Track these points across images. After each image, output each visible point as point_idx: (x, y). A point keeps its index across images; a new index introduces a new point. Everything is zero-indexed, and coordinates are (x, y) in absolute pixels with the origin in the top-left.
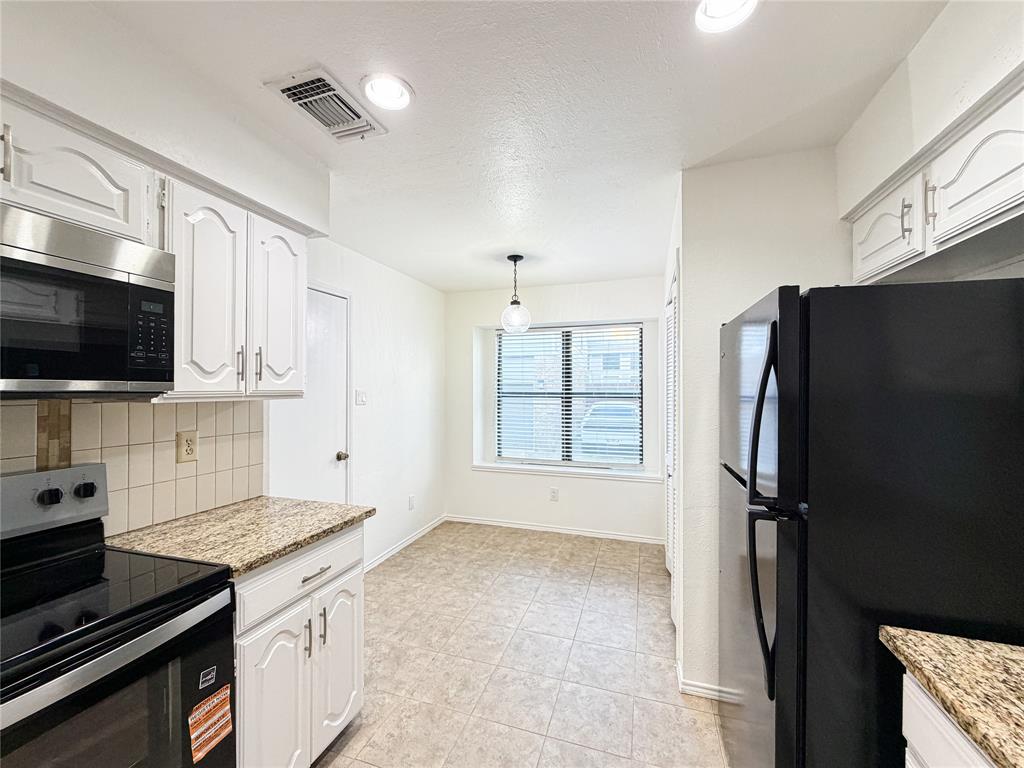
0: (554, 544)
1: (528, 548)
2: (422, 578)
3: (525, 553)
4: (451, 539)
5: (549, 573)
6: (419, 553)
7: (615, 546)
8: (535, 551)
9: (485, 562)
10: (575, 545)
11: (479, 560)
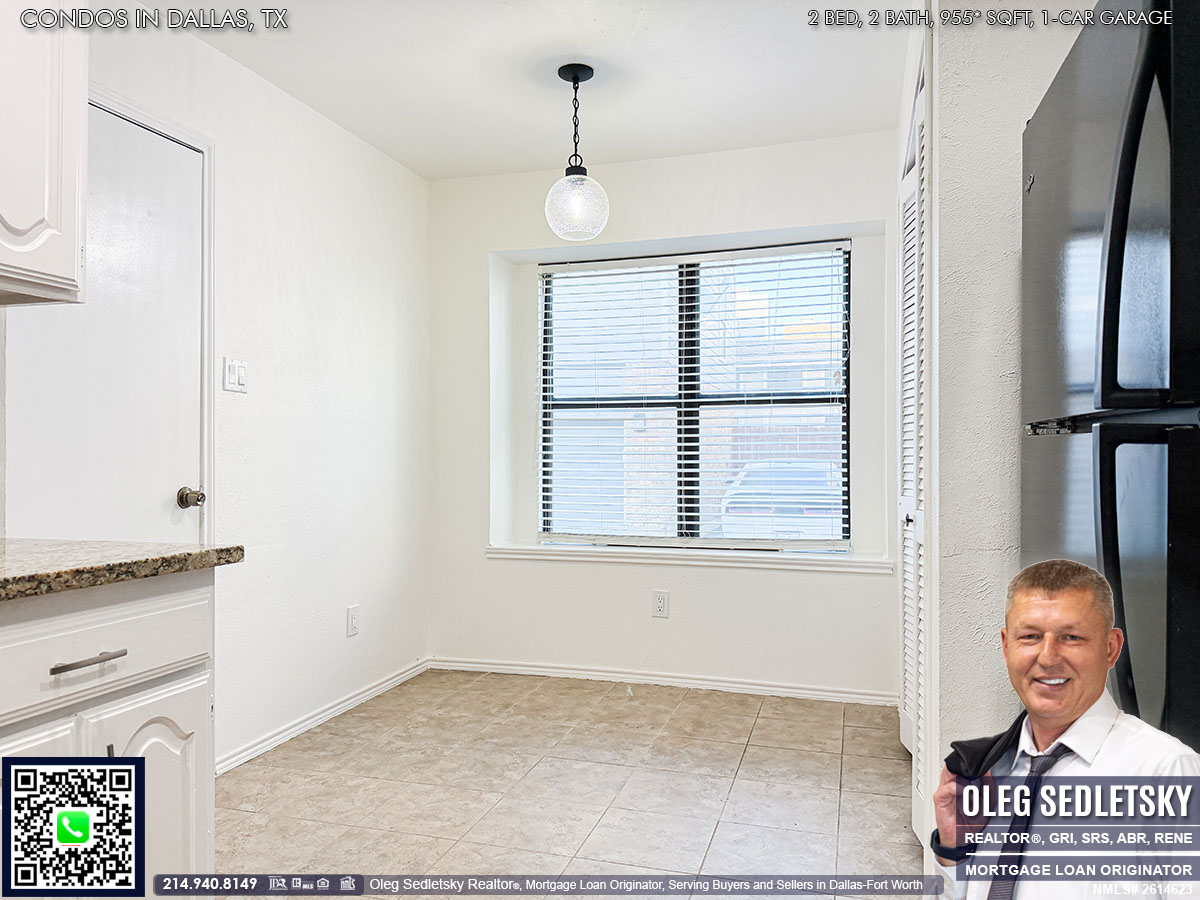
0: (661, 707)
1: (605, 713)
2: (369, 770)
3: (600, 722)
4: (439, 700)
5: (647, 757)
6: (368, 725)
7: (790, 709)
8: (620, 717)
9: (510, 740)
10: (705, 707)
11: (496, 737)
